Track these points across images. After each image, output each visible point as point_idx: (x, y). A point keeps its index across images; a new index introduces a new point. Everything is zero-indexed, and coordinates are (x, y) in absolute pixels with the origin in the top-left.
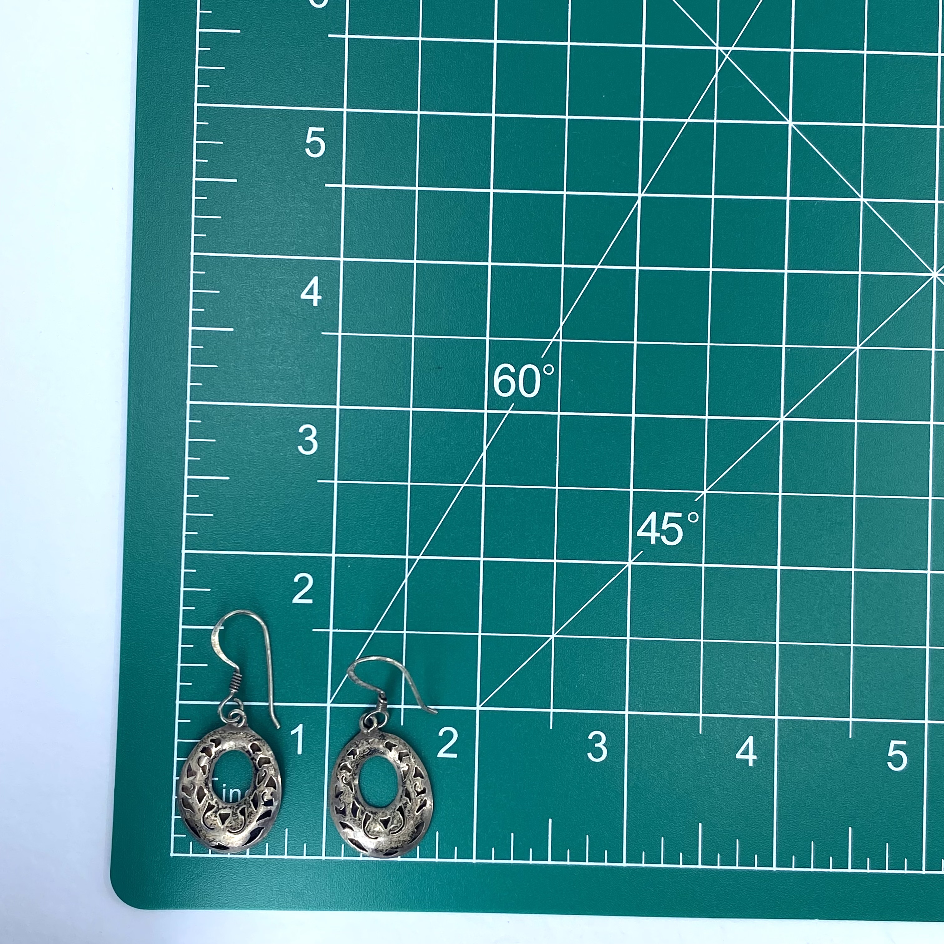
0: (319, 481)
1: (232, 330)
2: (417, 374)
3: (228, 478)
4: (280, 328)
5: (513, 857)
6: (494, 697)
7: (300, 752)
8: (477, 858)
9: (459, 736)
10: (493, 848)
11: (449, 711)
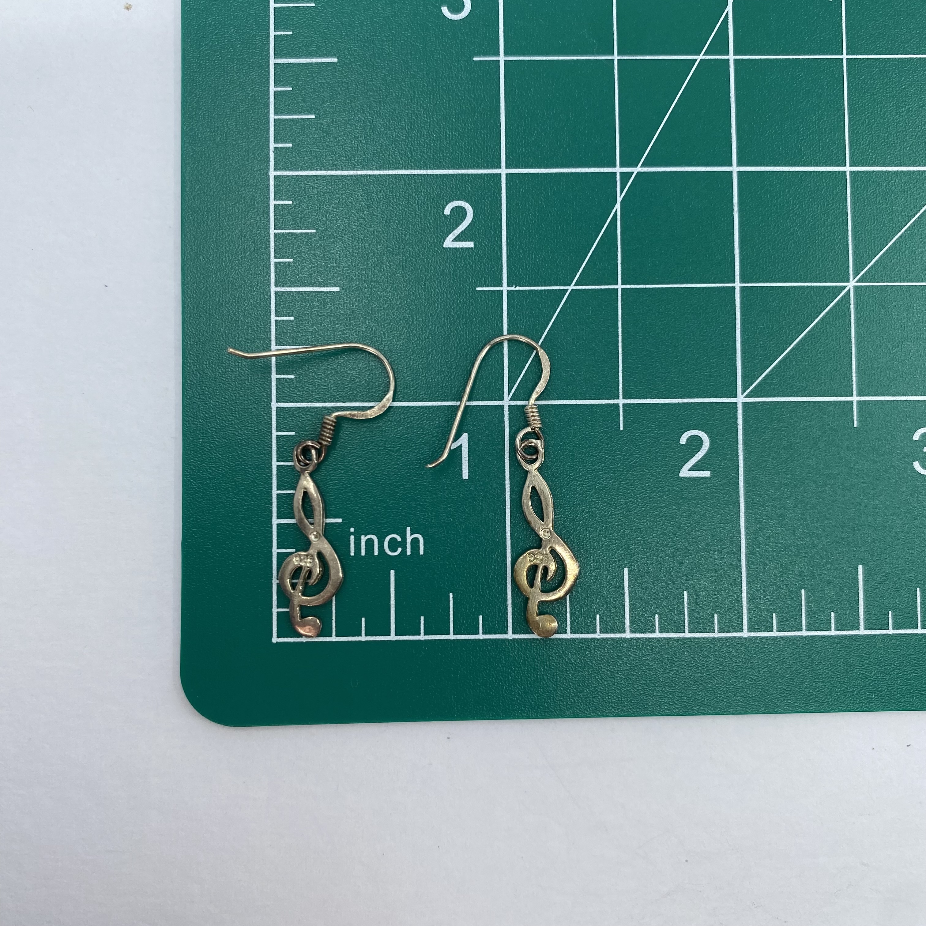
0: (475, 59)
3: (335, 60)
5: (806, 626)
6: (765, 382)
7: (465, 475)
8: (750, 630)
9: (711, 444)
10: (774, 615)
11: (694, 406)
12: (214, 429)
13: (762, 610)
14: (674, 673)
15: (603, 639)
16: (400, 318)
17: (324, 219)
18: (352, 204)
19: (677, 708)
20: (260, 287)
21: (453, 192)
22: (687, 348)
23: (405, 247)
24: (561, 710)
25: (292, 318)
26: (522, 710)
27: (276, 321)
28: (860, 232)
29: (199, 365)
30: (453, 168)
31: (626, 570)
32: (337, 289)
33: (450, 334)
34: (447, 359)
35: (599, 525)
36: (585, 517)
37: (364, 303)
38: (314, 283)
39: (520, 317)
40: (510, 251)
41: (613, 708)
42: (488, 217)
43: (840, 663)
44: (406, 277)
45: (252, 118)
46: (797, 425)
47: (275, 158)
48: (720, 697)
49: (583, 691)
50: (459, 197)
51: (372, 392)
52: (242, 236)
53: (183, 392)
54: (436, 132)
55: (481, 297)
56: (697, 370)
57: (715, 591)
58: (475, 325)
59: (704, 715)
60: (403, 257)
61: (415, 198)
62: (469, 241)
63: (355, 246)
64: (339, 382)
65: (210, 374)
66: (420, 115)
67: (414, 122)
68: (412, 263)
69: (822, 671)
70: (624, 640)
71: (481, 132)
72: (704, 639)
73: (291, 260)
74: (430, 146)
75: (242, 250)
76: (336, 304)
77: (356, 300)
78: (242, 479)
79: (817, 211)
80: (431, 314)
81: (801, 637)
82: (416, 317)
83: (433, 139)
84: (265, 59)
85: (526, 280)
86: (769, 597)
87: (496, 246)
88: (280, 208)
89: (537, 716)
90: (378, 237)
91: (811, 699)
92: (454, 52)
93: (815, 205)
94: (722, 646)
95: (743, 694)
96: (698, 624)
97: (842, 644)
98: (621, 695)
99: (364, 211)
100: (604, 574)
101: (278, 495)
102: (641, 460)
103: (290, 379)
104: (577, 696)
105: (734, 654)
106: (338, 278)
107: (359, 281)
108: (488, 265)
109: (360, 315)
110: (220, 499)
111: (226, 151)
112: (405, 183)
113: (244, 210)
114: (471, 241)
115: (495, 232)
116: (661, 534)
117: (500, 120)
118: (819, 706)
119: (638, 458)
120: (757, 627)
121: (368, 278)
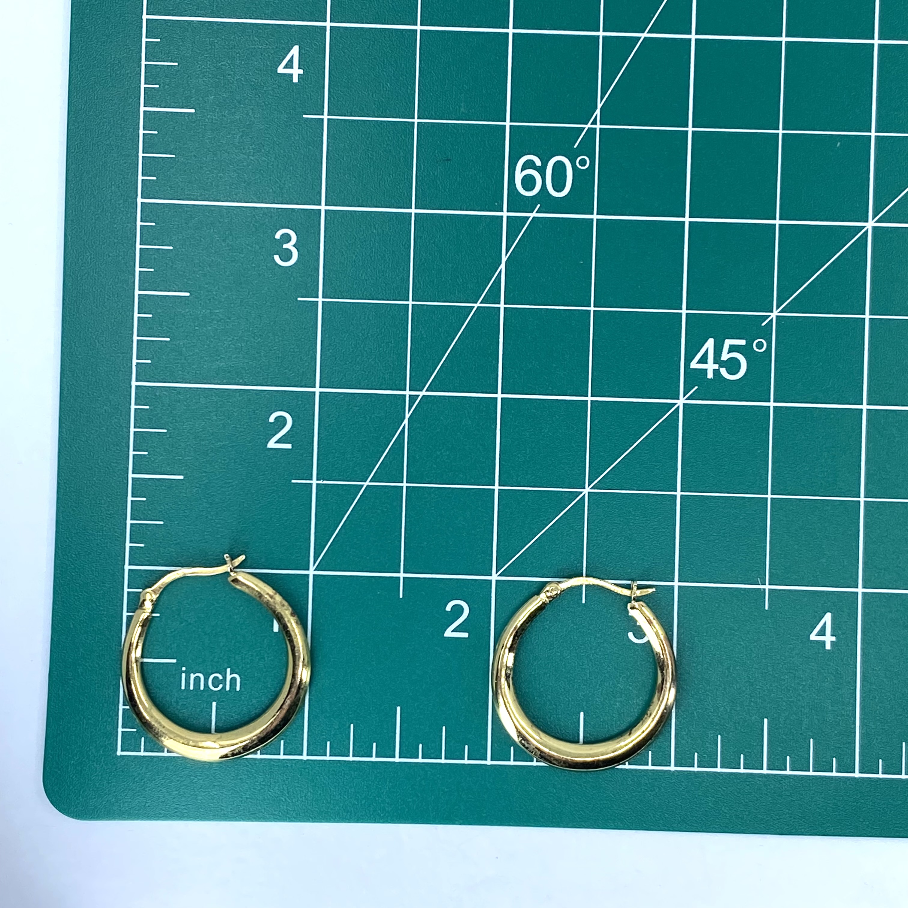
0: (299, 299)
1: (193, 111)
2: (421, 166)
3: (188, 294)
4: (252, 109)
6: (514, 565)
7: (276, 630)
8: (492, 759)
9: (470, 611)
15: (378, 762)
17: (174, 421)
20: (120, 473)
21: (276, 405)
25: (145, 499)
27: (132, 501)
31: (399, 708)
32: (181, 477)
38: (163, 472)
39: (325, 506)
50: (282, 409)
55: (295, 488)
62: (288, 443)
70: (394, 764)
72: (456, 765)
81: (532, 767)
88: (139, 411)
103: (140, 547)
106: (182, 468)
120: (498, 757)
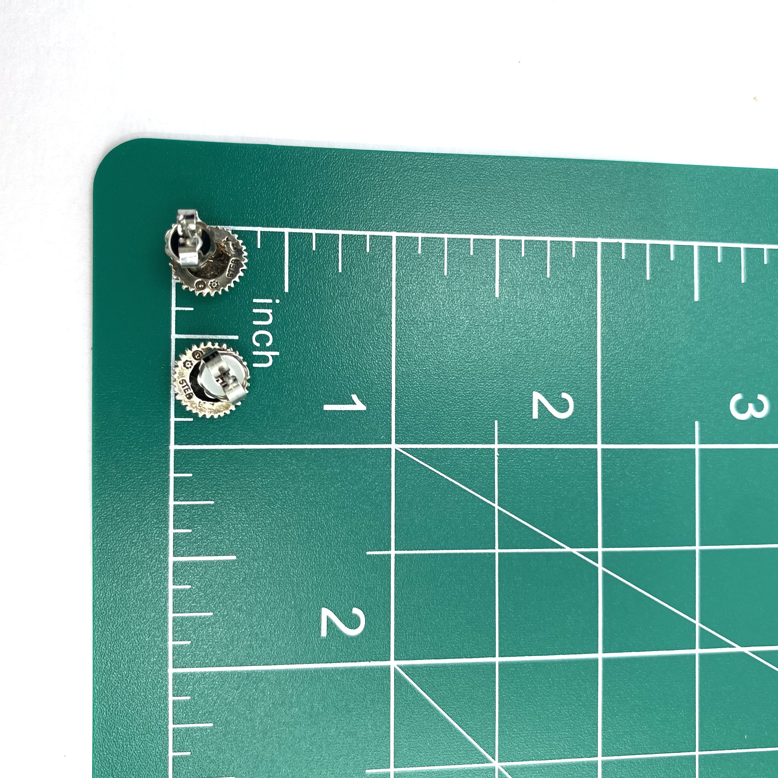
0: (696, 423)
3: (697, 299)
5: (177, 728)
6: (408, 686)
7: (327, 407)
8: (175, 675)
9: (352, 638)
10: (189, 698)
11: (387, 620)
12: (373, 179)
13: (193, 686)
14: (134, 603)
15: (167, 536)
16: (470, 351)
17: (559, 285)
18: (572, 311)
19: (100, 606)
20: (500, 226)
21: (581, 401)
22: (441, 613)
23: (534, 357)
24: (101, 494)
25: (472, 253)
26: (101, 457)
27: (469, 239)
28: (543, 771)
29: (430, 168)
30: (603, 402)
31: (234, 558)
32: (497, 295)
33: (457, 396)
34: (434, 393)
35: (277, 532)
36: (285, 519)
37: (484, 318)
38: (502, 275)
39: (470, 460)
40: (530, 451)
41: (102, 544)
42: (559, 432)
43: (141, 761)
44: (507, 357)
45: (646, 224)
46: (369, 717)
47: (612, 243)
48: (110, 646)
49: (118, 516)
50: (577, 407)
51: (405, 324)
52: (545, 211)
53: (407, 153)
54: (634, 387)
55: (489, 425)
56: (420, 623)
57: (212, 642)
58: (465, 419)
59: (94, 631)
60: (525, 355)
61: (577, 367)
62: (538, 414)
63: (535, 313)
64: (414, 294)
65: (423, 177)
66: (648, 373)
67: (642, 368)
68: (519, 363)
69: (133, 744)
70: (166, 556)
71: (633, 426)
72: (167, 631)
73: (523, 255)
74: (622, 382)
75: (532, 211)
76: (484, 294)
77: (487, 312)
78: (326, 202)
79: (563, 732)
80: (474, 379)
81: (167, 724)
82: (471, 366)
83: (627, 384)
84: (697, 238)
85: (503, 465)
86: (206, 693)
87: (534, 439)
88: (569, 246)
89: (95, 472)
90: (543, 333)
91: (106, 734)
92: (702, 404)
93: (568, 729)
94: (160, 649)
95: (113, 668)
96: (181, 626)
97: (159, 763)
98: (113, 552)
99: (565, 321)
100: (230, 537)
101: (311, 234)
102: (339, 571)
103: (417, 249)
104: (113, 510)
105: (152, 660)
106: (507, 296)
107: (503, 315)
108: (518, 431)
109: (474, 315)
110: (309, 181)
111: (619, 200)
112: (589, 358)
113: (568, 214)
114: (539, 416)
115: (546, 438)
116: (267, 590)
117: (644, 444)
118: (99, 742)
119: (340, 569)
120: (177, 681)
121: (507, 323)
